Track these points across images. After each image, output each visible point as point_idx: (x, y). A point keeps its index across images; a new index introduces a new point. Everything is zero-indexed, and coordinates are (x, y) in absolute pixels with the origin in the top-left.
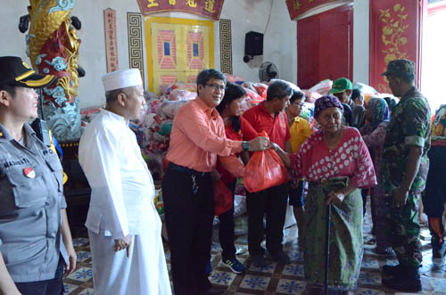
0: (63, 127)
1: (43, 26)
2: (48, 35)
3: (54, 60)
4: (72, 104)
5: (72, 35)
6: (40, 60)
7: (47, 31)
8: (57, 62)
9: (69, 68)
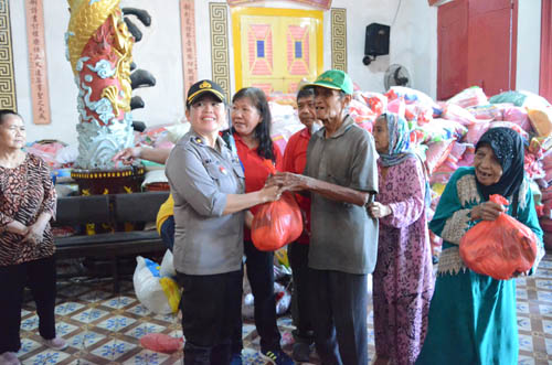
0: (109, 152)
1: (84, 20)
2: (91, 32)
3: (98, 64)
4: (121, 122)
5: (121, 31)
6: (81, 65)
7: (89, 27)
8: (102, 67)
9: (118, 75)
